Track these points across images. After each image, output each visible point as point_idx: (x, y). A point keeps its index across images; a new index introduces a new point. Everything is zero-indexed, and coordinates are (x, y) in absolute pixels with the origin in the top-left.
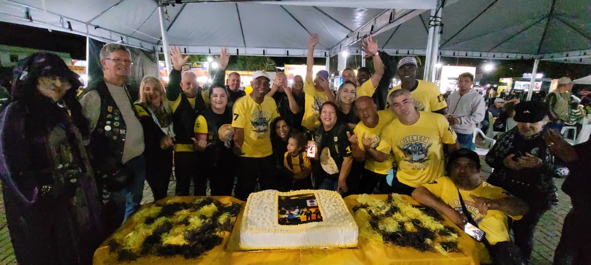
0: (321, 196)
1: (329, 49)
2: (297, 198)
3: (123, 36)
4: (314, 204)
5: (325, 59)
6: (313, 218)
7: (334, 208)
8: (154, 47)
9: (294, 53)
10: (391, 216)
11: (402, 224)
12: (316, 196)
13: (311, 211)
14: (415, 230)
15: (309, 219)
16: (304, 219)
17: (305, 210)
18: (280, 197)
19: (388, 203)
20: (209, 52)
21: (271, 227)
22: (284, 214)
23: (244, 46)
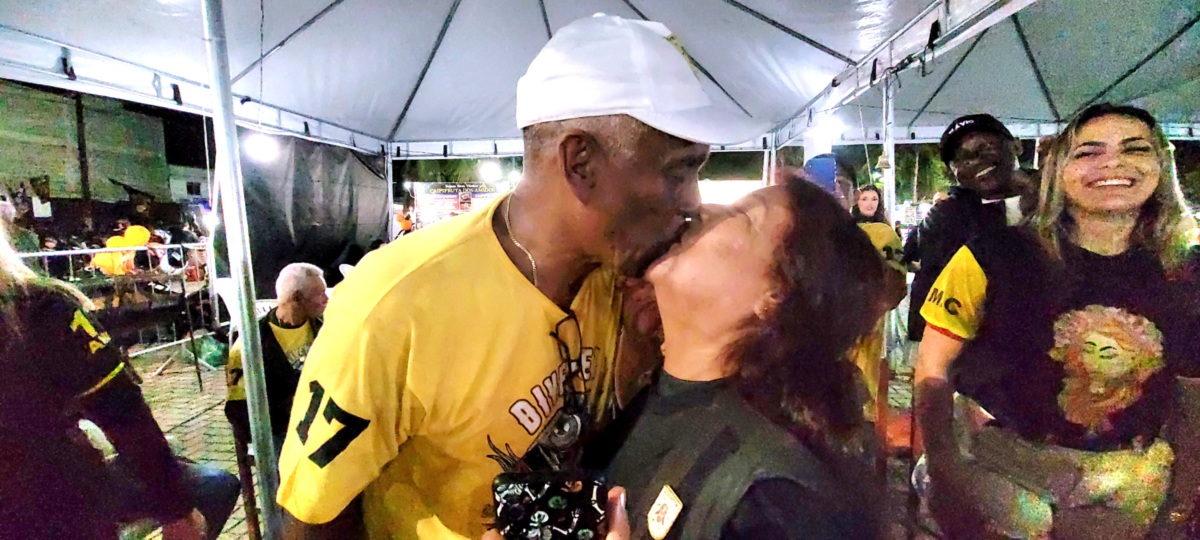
1: (775, 129)
3: (310, 122)
5: (763, 153)
8: (383, 146)
20: (493, 150)
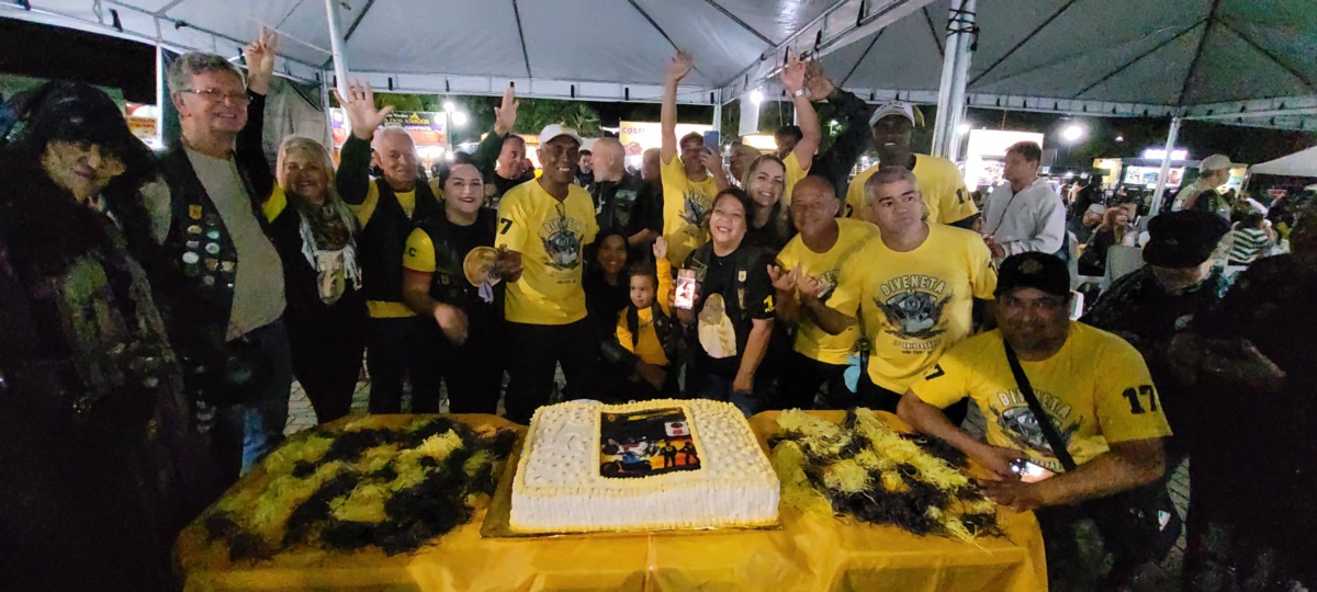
0: (697, 412)
1: (721, 86)
2: (644, 417)
4: (681, 432)
5: (712, 109)
6: (677, 463)
7: (726, 440)
8: (317, 74)
9: (642, 94)
10: (852, 457)
11: (875, 475)
12: (687, 413)
13: (674, 448)
14: (904, 488)
15: (670, 464)
16: (657, 464)
17: (662, 445)
18: (604, 416)
19: (847, 428)
20: (445, 87)
21: (584, 481)
22: (614, 453)
23: (527, 74)
